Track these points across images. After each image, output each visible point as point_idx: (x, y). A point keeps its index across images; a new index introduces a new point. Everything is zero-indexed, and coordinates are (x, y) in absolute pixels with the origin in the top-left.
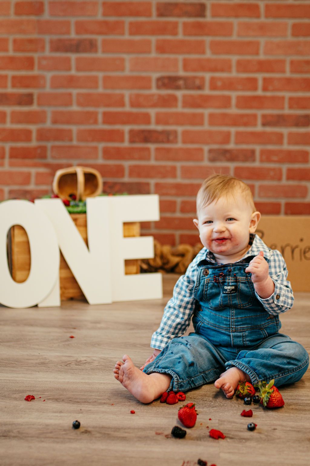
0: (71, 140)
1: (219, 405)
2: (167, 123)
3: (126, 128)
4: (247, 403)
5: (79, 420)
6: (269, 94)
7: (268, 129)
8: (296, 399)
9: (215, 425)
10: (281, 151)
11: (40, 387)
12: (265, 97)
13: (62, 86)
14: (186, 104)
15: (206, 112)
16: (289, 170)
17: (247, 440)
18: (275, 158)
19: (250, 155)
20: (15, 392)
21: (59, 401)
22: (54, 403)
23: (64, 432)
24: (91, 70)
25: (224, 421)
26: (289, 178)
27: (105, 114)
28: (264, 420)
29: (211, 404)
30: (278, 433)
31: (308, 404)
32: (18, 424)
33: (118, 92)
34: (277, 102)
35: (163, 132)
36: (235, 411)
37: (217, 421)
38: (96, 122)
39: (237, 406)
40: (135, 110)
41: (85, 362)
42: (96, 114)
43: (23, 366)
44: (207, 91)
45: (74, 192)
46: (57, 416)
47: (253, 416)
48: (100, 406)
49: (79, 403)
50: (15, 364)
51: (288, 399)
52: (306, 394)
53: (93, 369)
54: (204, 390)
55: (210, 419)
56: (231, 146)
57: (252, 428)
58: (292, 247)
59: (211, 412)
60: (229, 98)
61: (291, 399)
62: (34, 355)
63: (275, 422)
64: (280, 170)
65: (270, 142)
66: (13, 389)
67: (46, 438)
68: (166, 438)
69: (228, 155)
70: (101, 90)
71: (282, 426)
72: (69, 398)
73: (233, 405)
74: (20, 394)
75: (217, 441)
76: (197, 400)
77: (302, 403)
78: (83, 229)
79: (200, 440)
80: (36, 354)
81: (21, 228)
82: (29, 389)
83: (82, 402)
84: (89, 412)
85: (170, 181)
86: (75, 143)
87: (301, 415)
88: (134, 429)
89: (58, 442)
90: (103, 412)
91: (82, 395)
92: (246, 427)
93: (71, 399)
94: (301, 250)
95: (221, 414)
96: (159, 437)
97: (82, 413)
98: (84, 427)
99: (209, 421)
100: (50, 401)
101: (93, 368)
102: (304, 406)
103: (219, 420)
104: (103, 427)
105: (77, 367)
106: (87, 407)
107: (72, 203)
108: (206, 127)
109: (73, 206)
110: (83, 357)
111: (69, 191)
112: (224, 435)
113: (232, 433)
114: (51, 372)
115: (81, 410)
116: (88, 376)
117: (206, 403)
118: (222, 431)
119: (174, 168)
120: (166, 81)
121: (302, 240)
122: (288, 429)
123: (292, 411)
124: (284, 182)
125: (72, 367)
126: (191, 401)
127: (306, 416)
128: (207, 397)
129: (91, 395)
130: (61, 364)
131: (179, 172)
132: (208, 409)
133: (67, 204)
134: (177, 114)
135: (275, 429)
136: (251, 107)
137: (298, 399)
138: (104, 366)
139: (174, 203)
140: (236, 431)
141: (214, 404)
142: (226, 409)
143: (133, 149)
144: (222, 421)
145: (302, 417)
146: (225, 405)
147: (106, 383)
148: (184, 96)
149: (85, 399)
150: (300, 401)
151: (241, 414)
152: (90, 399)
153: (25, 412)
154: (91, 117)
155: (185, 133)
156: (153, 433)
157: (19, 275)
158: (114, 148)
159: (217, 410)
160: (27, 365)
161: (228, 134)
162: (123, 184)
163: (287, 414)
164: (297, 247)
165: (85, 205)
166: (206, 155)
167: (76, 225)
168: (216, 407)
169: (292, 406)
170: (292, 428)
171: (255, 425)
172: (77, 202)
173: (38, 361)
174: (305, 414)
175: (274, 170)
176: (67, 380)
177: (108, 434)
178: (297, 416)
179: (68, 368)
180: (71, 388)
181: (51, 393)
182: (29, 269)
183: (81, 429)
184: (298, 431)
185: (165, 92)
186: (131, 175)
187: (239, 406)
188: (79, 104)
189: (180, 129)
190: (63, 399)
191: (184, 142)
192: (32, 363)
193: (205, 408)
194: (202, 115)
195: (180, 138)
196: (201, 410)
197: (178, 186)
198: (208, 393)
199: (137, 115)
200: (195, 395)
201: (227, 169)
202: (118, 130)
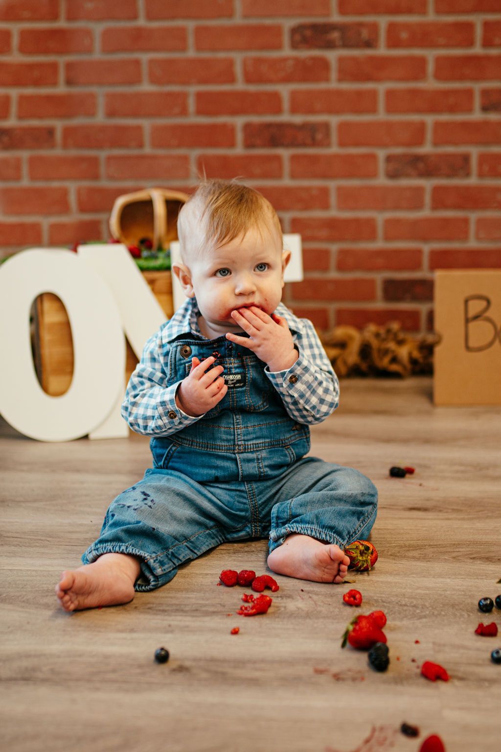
0: (141, 145)
1: (431, 613)
2: (311, 111)
3: (239, 121)
4: (484, 609)
5: (166, 647)
6: (493, 52)
7: (494, 117)
9: (427, 653)
12: (487, 58)
13: (124, 50)
14: (345, 75)
15: (382, 88)
17: (492, 681)
19: (460, 165)
22: (120, 613)
23: (138, 671)
24: (173, 17)
25: (444, 645)
27: (200, 96)
29: (415, 611)
33: (222, 55)
35: (304, 127)
36: (463, 626)
37: (431, 645)
38: (184, 112)
39: (466, 616)
40: (253, 88)
42: (184, 96)
43: (61, 544)
44: (382, 51)
45: (148, 235)
46: (125, 638)
47: (499, 634)
48: (207, 619)
49: (166, 613)
50: (48, 541)
55: (417, 642)
56: (427, 149)
59: (417, 627)
60: (422, 62)
62: (81, 525)
67: (105, 681)
68: (335, 680)
69: (421, 166)
70: (191, 53)
72: (147, 603)
73: (458, 614)
76: (388, 605)
78: (165, 298)
80: (85, 523)
81: (55, 298)
83: (172, 611)
84: (185, 629)
85: (318, 214)
86: (148, 150)
88: (273, 662)
89: (127, 691)
90: (212, 630)
91: (171, 598)
92: (488, 655)
93: (151, 605)
95: (437, 631)
96: (323, 678)
97: (172, 632)
98: (176, 659)
99: (415, 645)
100: (113, 610)
103: (434, 643)
104: (213, 660)
106: (180, 621)
107: (145, 253)
108: (382, 116)
109: (147, 258)
111: (139, 233)
112: (449, 673)
113: (462, 669)
115: (170, 626)
117: (406, 611)
118: (442, 665)
119: (325, 191)
120: (308, 32)
126: (377, 606)
128: (407, 598)
131: (333, 199)
132: (412, 622)
133: (135, 254)
134: (328, 93)
136: (462, 78)
139: (326, 253)
140: (469, 664)
141: (422, 612)
142: (446, 622)
143: (251, 158)
144: (439, 645)
146: (443, 613)
148: (341, 60)
149: (177, 605)
151: (476, 631)
152: (185, 605)
154: (176, 103)
155: (343, 127)
156: (310, 670)
157: (54, 383)
158: (218, 158)
159: (428, 624)
160: (70, 542)
161: (422, 127)
165: (168, 256)
166: (382, 166)
167: (154, 290)
168: (425, 617)
172: (154, 251)
173: (89, 536)
177: (223, 673)
182: (71, 373)
183: (172, 664)
185: (306, 54)
188: (154, 80)
189: (334, 120)
190: (137, 605)
191: (342, 144)
192: (78, 540)
193: (405, 619)
194: (373, 94)
195: (334, 137)
196: (398, 623)
197: (332, 224)
198: (408, 590)
199: (257, 96)
200: (384, 596)
201: (420, 190)
202: (224, 126)
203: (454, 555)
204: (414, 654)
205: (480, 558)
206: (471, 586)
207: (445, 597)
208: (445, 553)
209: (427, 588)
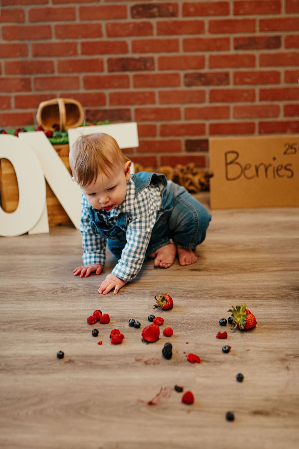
0: (53, 72)
1: (196, 327)
2: (143, 51)
3: (105, 58)
4: (222, 324)
5: (63, 351)
6: (240, 18)
7: (241, 52)
8: (268, 318)
9: (192, 348)
10: (253, 73)
11: (28, 317)
12: (237, 21)
13: (42, 20)
14: (161, 32)
15: (181, 38)
16: (262, 91)
17: (221, 362)
18: (248, 80)
19: (224, 79)
20: (4, 323)
21: (45, 330)
22: (41, 333)
23: (49, 363)
24: (67, 2)
25: (200, 344)
26: (261, 99)
27: (83, 45)
28: (238, 341)
29: (188, 327)
30: (251, 355)
31: (280, 322)
32: (6, 357)
33: (95, 22)
34: (248, 25)
35: (140, 60)
36: (211, 334)
37: (194, 344)
38: (75, 53)
39: (213, 328)
40: (112, 40)
41: (71, 289)
42: (75, 45)
43: (12, 295)
44: (180, 18)
45: (57, 122)
46: (43, 346)
47: (228, 337)
48: (84, 334)
49: (64, 332)
50: (6, 294)
51: (261, 318)
52: (278, 312)
53: (78, 296)
54: (183, 313)
55: (187, 343)
56: (206, 70)
57: (227, 351)
58: (265, 166)
59: (188, 335)
60: (202, 23)
61: (264, 318)
62: (23, 284)
63: (248, 343)
64: (253, 91)
65: (243, 65)
66: (2, 320)
67: (32, 369)
68: (145, 365)
69: (203, 79)
70: (78, 21)
71: (255, 346)
72: (54, 327)
73: (209, 327)
74: (9, 325)
75: (193, 365)
76: (175, 324)
77: (274, 322)
78: (66, 158)
79: (178, 365)
80: (25, 283)
81: (8, 161)
82: (17, 320)
83: (67, 331)
84: (73, 340)
85: (149, 106)
86: (56, 74)
87: (274, 334)
88: (115, 356)
89: (43, 374)
90: (86, 340)
91: (67, 323)
92: (221, 349)
93: (56, 328)
94: (274, 168)
95: (197, 337)
96: (139, 364)
97: (66, 342)
98: (68, 357)
99: (186, 345)
100: (37, 331)
101: (78, 294)
102: (276, 325)
103: (196, 343)
104: (86, 356)
105: (63, 294)
106: (71, 336)
107: (55, 134)
108: (181, 53)
109: (56, 137)
110: (69, 284)
111: (53, 122)
112: (201, 359)
113: (208, 356)
114: (38, 301)
115: (65, 339)
116: (73, 303)
117: (183, 326)
118: (198, 355)
119: (152, 94)
120: (140, 9)
121: (274, 159)
122: (261, 349)
123: (265, 330)
124: (258, 103)
125: (58, 294)
126: (169, 325)
127: (278, 335)
128: (185, 319)
129: (76, 323)
130: (48, 292)
131: (157, 98)
132: (186, 332)
133: (49, 135)
134: (152, 42)
135: (248, 350)
136: (223, 32)
137: (271, 318)
138: (89, 292)
139: (154, 127)
140: (212, 354)
141: (191, 327)
142: (203, 332)
143: (112, 77)
144: (198, 344)
145: (274, 337)
146: (202, 327)
147: (90, 310)
148: (158, 23)
149: (70, 327)
150: (272, 320)
151: (217, 336)
152: (74, 327)
153: (12, 343)
154: (71, 49)
155: (161, 59)
156: (133, 360)
157: (9, 205)
158: (94, 77)
159: (194, 333)
160: (17, 294)
161: (203, 59)
162: (105, 111)
163: (260, 334)
164: (270, 165)
165: (67, 135)
166: (182, 80)
167: (59, 155)
168: (193, 329)
169: (265, 325)
170: (265, 348)
171: (230, 348)
172: (60, 132)
173: (27, 290)
174: (277, 334)
175: (247, 91)
176: (53, 309)
177: (91, 363)
178: (269, 336)
179: (55, 296)
180: (57, 316)
181: (38, 323)
182: (18, 200)
183: (66, 359)
184: (270, 351)
185: (139, 21)
186: (111, 103)
187: (215, 328)
188: (58, 36)
189: (156, 56)
190: (49, 328)
191: (161, 69)
192: (21, 292)
193: (183, 331)
194: (177, 41)
195: (156, 65)
196: (179, 333)
197: (157, 111)
198: (186, 315)
199: (114, 44)
200: (173, 319)
201: (203, 92)
202: (97, 60)
203: (211, 295)
204: (185, 350)
205: (224, 297)
206: (218, 312)
207: (204, 318)
208: (206, 294)
209: (196, 314)
